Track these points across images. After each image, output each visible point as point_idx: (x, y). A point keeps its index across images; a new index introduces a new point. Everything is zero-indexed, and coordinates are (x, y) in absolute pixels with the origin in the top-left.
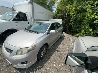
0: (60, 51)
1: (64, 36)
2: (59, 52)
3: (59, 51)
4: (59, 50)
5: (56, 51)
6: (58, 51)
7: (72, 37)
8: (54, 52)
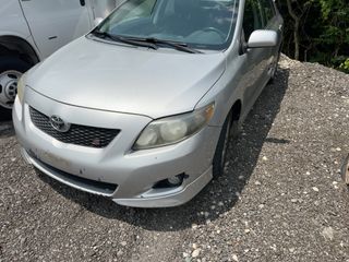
0: (288, 142)
1: (286, 72)
2: (286, 146)
3: (283, 141)
4: (280, 137)
5: (270, 140)
6: (276, 141)
7: (326, 76)
8: (260, 147)
